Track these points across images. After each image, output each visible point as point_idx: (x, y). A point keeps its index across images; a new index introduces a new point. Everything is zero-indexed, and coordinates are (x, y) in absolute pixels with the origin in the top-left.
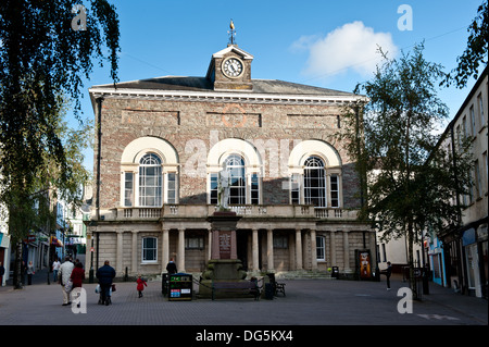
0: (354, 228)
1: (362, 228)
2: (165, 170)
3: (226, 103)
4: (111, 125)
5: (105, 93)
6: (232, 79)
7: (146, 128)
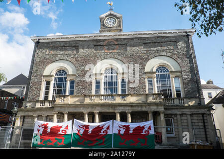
0: (194, 111)
1: (202, 111)
2: (68, 79)
3: (106, 39)
4: (41, 55)
5: (39, 39)
6: (110, 28)
7: (60, 56)
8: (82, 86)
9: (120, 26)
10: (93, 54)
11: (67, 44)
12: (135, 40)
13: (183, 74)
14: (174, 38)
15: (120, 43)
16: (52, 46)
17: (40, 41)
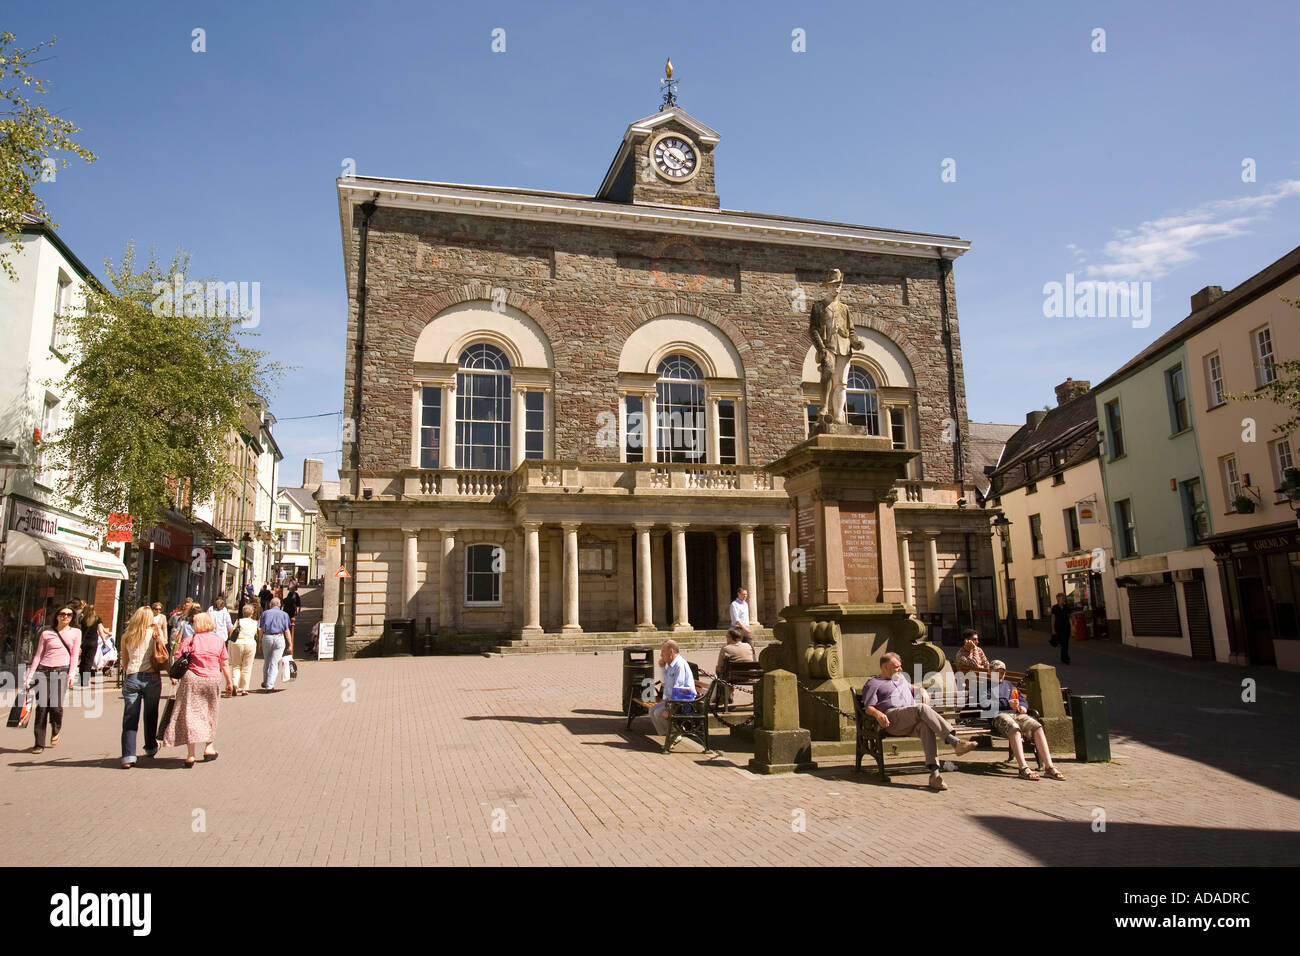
2: (520, 386)
3: (661, 234)
4: (391, 269)
5: (377, 194)
6: (674, 184)
7: (476, 282)
8: (582, 419)
9: (711, 182)
10: (613, 290)
11: (503, 232)
12: (768, 252)
13: (922, 399)
14: (900, 266)
15: (715, 256)
16: (435, 231)
17: (382, 202)
